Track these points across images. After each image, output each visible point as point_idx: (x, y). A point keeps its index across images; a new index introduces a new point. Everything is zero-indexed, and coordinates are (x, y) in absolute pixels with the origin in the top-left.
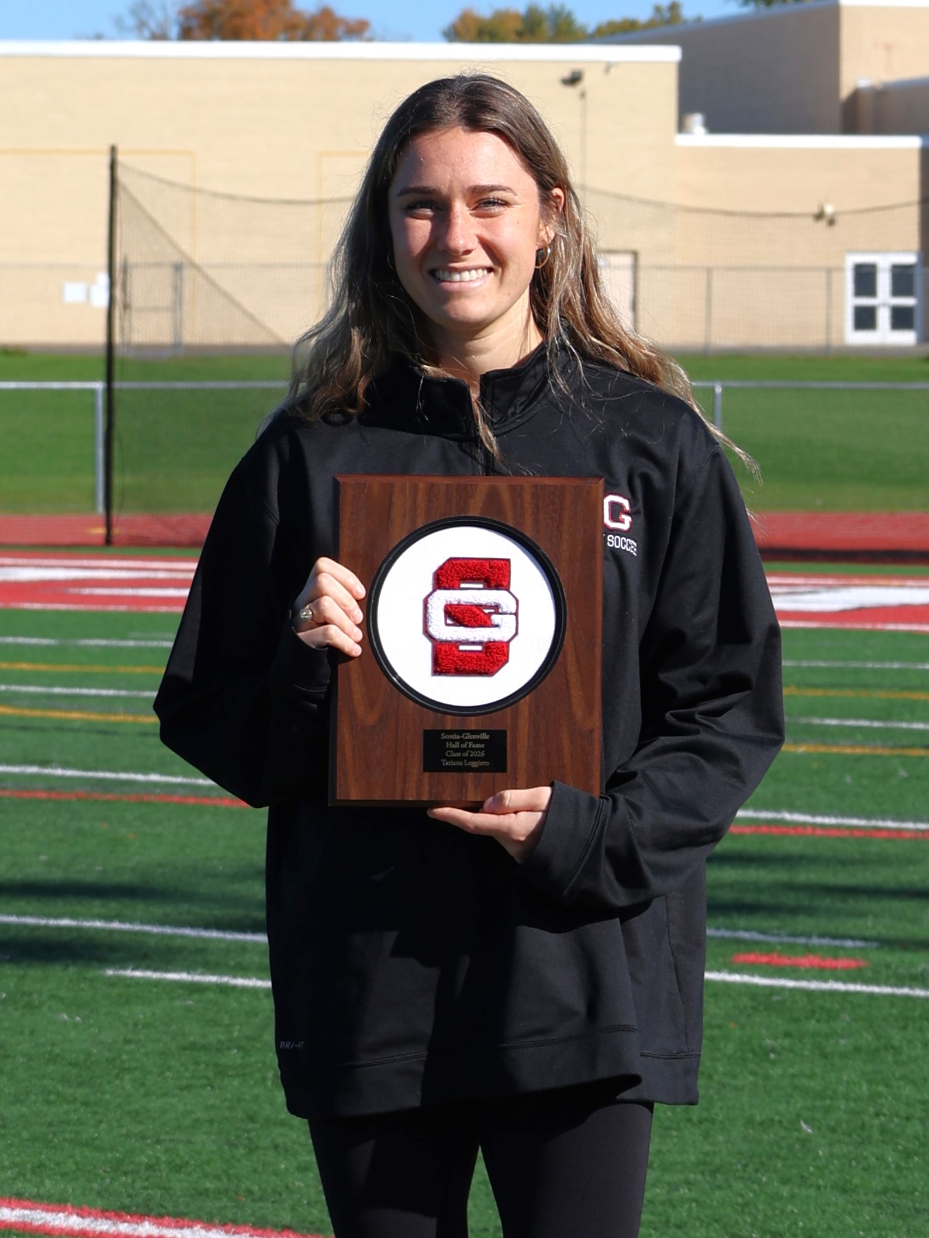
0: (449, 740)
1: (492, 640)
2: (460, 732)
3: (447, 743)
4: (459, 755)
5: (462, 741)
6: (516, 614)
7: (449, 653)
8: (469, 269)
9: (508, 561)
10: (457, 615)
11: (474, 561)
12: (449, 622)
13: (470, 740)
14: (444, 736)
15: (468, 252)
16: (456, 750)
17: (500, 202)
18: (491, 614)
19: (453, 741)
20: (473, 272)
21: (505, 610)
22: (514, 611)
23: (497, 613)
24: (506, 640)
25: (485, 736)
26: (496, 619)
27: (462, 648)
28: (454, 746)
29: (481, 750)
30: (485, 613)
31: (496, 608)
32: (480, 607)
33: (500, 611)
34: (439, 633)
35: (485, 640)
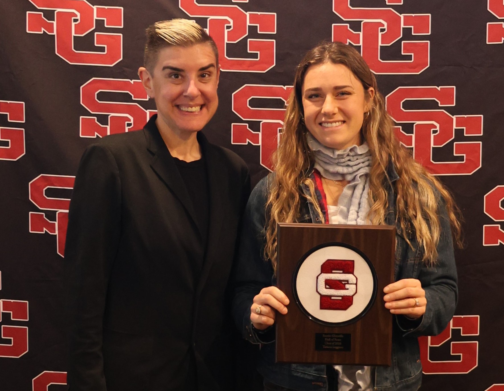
0: (326, 337)
1: (345, 295)
2: (331, 334)
3: (325, 339)
4: (330, 344)
5: (331, 338)
6: (356, 284)
7: (326, 301)
8: (335, 122)
9: (353, 261)
10: (331, 284)
11: (338, 261)
12: (327, 287)
13: (335, 338)
14: (324, 336)
15: (334, 114)
16: (329, 342)
17: (347, 93)
18: (345, 284)
19: (328, 338)
20: (337, 123)
21: (351, 283)
22: (355, 282)
23: (348, 283)
24: (351, 295)
25: (341, 336)
26: (347, 286)
27: (333, 298)
28: (328, 340)
29: (340, 342)
30: (343, 284)
31: (347, 282)
32: (340, 281)
33: (349, 283)
34: (323, 292)
35: (342, 295)
